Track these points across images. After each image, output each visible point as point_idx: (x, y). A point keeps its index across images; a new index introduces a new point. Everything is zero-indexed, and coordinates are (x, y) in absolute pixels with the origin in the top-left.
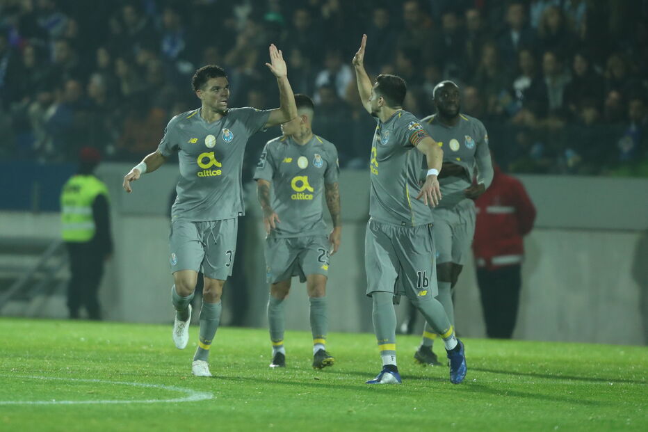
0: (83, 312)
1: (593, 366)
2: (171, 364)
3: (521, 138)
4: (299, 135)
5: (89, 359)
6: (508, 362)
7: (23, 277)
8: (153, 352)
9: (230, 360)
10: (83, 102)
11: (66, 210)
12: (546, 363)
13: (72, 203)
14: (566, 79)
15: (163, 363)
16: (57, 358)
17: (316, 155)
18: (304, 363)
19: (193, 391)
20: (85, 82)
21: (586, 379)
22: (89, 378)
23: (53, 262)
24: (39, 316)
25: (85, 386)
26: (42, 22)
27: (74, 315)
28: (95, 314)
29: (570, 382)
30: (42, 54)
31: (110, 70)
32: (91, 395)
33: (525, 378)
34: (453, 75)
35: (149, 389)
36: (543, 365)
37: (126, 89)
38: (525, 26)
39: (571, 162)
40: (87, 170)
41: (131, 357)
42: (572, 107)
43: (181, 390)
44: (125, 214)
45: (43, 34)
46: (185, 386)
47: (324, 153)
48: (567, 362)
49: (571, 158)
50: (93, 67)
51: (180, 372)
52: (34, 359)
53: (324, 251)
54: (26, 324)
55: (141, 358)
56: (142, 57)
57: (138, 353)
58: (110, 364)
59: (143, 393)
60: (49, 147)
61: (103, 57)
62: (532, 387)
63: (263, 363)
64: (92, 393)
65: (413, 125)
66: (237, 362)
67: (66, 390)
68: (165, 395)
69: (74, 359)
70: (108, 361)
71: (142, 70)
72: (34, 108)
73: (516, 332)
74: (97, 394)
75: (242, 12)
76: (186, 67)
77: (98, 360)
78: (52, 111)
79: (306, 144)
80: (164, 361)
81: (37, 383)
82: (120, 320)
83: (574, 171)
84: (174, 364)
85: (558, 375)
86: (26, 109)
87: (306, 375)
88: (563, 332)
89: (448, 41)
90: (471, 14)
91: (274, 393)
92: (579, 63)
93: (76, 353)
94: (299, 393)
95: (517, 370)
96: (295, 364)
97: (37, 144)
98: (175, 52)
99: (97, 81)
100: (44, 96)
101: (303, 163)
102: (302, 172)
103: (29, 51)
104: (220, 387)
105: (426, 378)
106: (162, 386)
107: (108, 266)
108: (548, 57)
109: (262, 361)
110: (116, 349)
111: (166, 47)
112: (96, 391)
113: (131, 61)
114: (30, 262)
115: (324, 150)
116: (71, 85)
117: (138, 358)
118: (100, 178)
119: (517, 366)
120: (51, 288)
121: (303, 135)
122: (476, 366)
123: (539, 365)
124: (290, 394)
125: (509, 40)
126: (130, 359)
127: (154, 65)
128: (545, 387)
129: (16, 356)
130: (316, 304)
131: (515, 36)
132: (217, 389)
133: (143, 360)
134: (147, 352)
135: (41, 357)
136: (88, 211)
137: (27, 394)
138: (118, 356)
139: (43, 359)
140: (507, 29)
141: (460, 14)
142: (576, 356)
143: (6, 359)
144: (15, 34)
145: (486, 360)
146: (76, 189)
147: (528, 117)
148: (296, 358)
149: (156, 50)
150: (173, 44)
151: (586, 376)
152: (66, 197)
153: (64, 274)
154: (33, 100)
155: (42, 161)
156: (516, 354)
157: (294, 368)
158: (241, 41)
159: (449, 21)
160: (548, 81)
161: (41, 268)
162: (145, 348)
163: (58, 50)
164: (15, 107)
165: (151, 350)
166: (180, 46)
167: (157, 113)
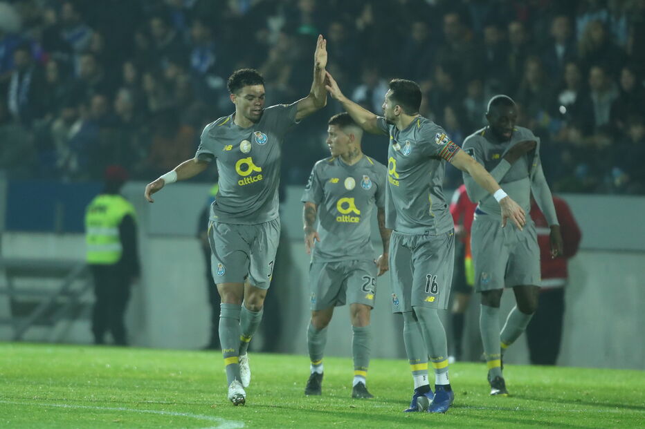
0: (108, 337)
1: (641, 394)
2: (200, 391)
3: (566, 156)
4: (347, 154)
5: (114, 387)
6: (552, 389)
7: (45, 300)
8: (182, 380)
9: (262, 388)
10: (109, 119)
11: (91, 231)
12: (592, 391)
13: (97, 224)
14: (613, 94)
15: (193, 390)
16: (81, 385)
17: (364, 176)
18: (339, 390)
19: (224, 420)
20: (111, 97)
21: (634, 408)
22: (115, 406)
23: (77, 285)
24: (62, 341)
25: (111, 415)
26: (66, 35)
27: (99, 341)
28: (121, 340)
29: (617, 411)
30: (66, 69)
31: (137, 85)
32: (117, 424)
33: (570, 405)
34: (495, 90)
35: (177, 418)
36: (589, 392)
37: (154, 105)
38: (571, 39)
39: (618, 181)
40: (113, 189)
41: (158, 385)
42: (620, 125)
43: (211, 419)
44: (152, 236)
45: (67, 48)
46: (215, 415)
47: (374, 174)
48: (614, 390)
49: (619, 177)
50: (119, 82)
51: (209, 400)
52: (57, 386)
53: (369, 279)
54: (49, 350)
55: (169, 385)
56: (170, 71)
57: (165, 380)
58: (137, 392)
59: (171, 422)
60: (74, 164)
61: (129, 71)
62: (578, 416)
63: (296, 391)
64: (118, 422)
65: (440, 139)
66: (269, 389)
67: (90, 418)
68: (194, 424)
69: (100, 387)
70: (134, 389)
71: (170, 86)
72: (58, 125)
73: (561, 358)
74: (123, 422)
75: (276, 23)
76: (216, 82)
77: (124, 388)
78: (76, 128)
79: (355, 165)
80: (193, 388)
81: (60, 412)
82: (146, 345)
83: (621, 191)
84: (204, 392)
85: (605, 402)
86: (49, 127)
87: (341, 403)
88: (610, 359)
89: (490, 55)
90: (514, 27)
91: (309, 422)
92: (627, 78)
93: (101, 380)
94: (334, 422)
95: (562, 398)
96: (330, 392)
97: (60, 163)
98: (205, 67)
99: (124, 97)
100: (67, 113)
101: (350, 184)
102: (349, 194)
103: (51, 66)
104: (251, 415)
105: (467, 406)
106: (192, 415)
107: (134, 290)
108: (595, 72)
109: (295, 388)
110: (144, 376)
111: (195, 61)
112: (122, 419)
113: (159, 76)
114: (53, 285)
115: (373, 172)
116: (97, 100)
117: (166, 386)
118: (126, 198)
119: (562, 394)
120: (75, 312)
121: (350, 155)
122: (519, 394)
123: (585, 392)
124: (325, 423)
125: (554, 53)
126: (157, 387)
127: (182, 80)
128: (591, 416)
129: (39, 383)
130: (360, 333)
131: (560, 50)
132: (248, 417)
133: (171, 388)
134: (175, 380)
135: (65, 385)
136: (115, 232)
137: (50, 423)
138: (145, 383)
140: (551, 42)
141: (503, 26)
142: (624, 384)
143: (28, 387)
144: (37, 48)
145: (529, 387)
146: (102, 209)
147: (574, 135)
148: (331, 385)
149: (185, 64)
150: (203, 58)
151: (633, 404)
152: (91, 217)
153: (89, 298)
154: (56, 117)
155: (66, 180)
156: (561, 381)
157: (329, 396)
158: (274, 55)
159: (490, 34)
160: (595, 97)
161: (65, 292)
162: (173, 375)
163: (82, 65)
164: (38, 124)
165: (180, 377)
166: (210, 60)
167: (187, 130)
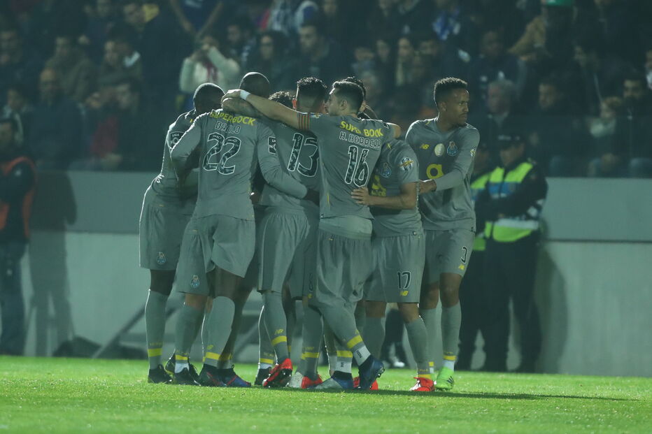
139: (290, 414)
